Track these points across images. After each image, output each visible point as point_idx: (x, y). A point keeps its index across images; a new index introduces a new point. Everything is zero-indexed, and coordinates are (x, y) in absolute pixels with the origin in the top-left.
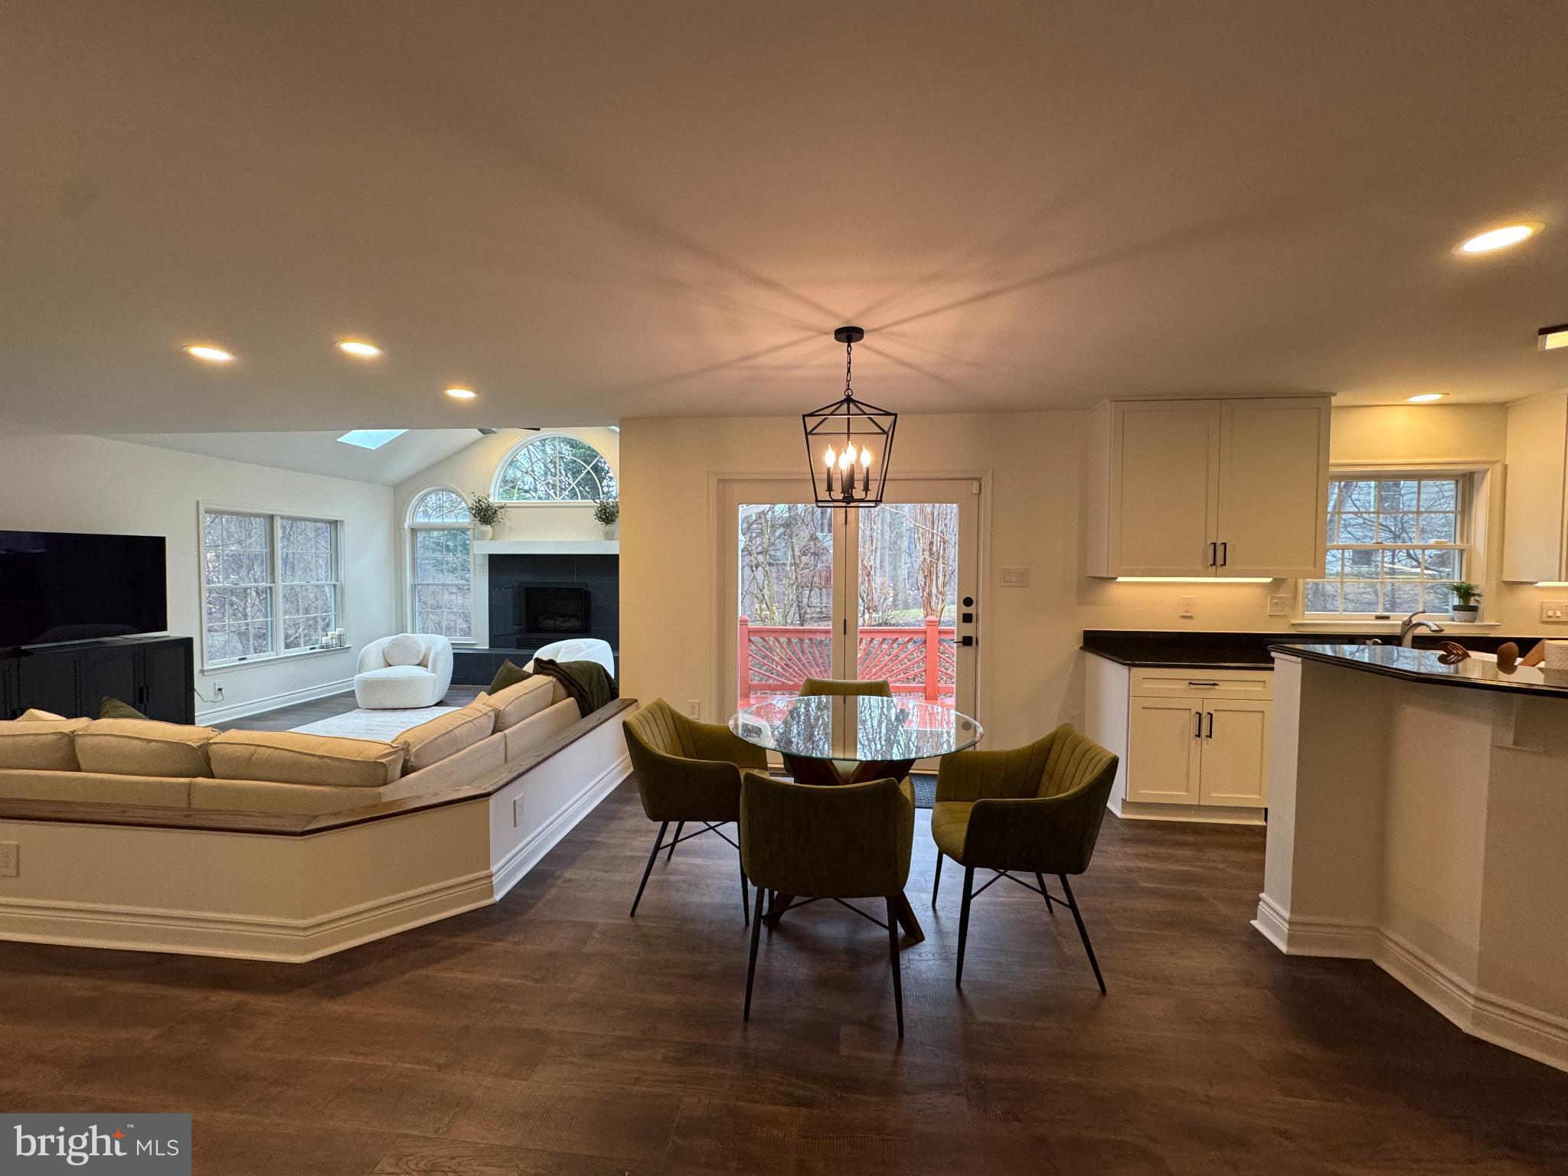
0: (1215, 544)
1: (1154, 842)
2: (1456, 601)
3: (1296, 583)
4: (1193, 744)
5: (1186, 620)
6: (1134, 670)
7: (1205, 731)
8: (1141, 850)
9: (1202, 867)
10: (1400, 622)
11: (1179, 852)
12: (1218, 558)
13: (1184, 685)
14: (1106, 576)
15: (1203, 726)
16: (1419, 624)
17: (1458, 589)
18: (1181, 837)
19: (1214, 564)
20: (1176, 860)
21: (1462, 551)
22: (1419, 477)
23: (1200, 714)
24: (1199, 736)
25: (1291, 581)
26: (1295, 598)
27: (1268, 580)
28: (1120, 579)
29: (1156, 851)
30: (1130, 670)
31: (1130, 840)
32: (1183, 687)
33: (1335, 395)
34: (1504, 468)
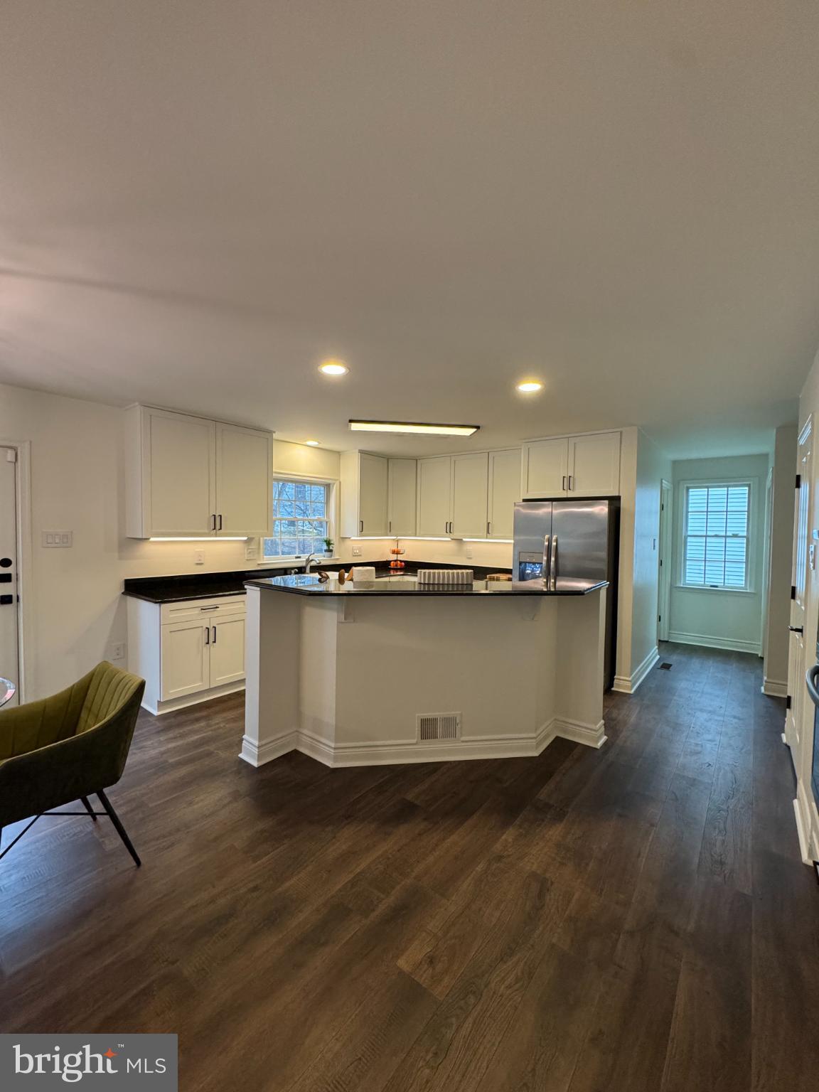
0: (215, 516)
1: (180, 725)
2: (325, 547)
3: (259, 540)
4: (205, 650)
5: (199, 566)
6: (163, 605)
7: (211, 639)
8: (171, 735)
9: (212, 730)
10: (305, 560)
11: (197, 726)
12: (217, 524)
13: (197, 611)
14: (140, 537)
15: (211, 636)
16: (312, 560)
17: (326, 541)
18: (198, 715)
19: (215, 529)
20: (196, 732)
21: (327, 522)
22: (311, 483)
23: (208, 629)
24: (208, 643)
25: (257, 539)
26: (259, 548)
27: (245, 538)
28: (152, 539)
29: (181, 731)
30: (160, 606)
31: (162, 730)
32: (197, 612)
33: (274, 432)
34: (340, 482)
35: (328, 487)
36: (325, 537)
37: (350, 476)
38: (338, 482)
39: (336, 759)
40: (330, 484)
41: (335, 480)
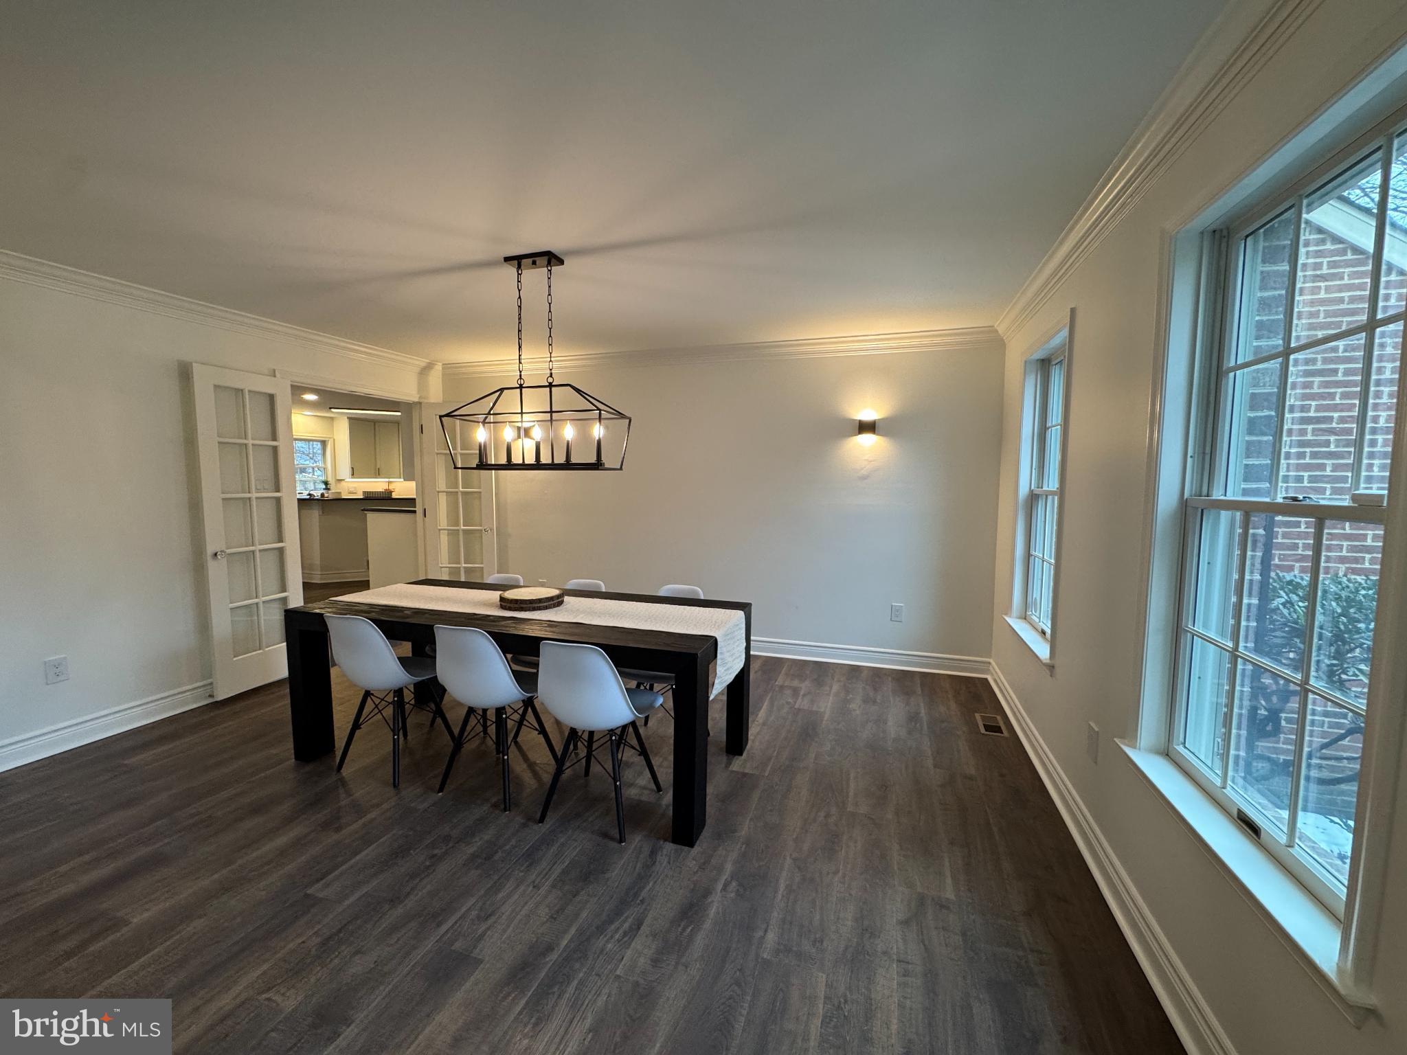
21: (324, 468)
22: (312, 441)
34: (334, 440)
35: (324, 443)
36: (323, 479)
37: (341, 434)
38: (332, 440)
39: (321, 579)
40: (325, 441)
41: (330, 438)
